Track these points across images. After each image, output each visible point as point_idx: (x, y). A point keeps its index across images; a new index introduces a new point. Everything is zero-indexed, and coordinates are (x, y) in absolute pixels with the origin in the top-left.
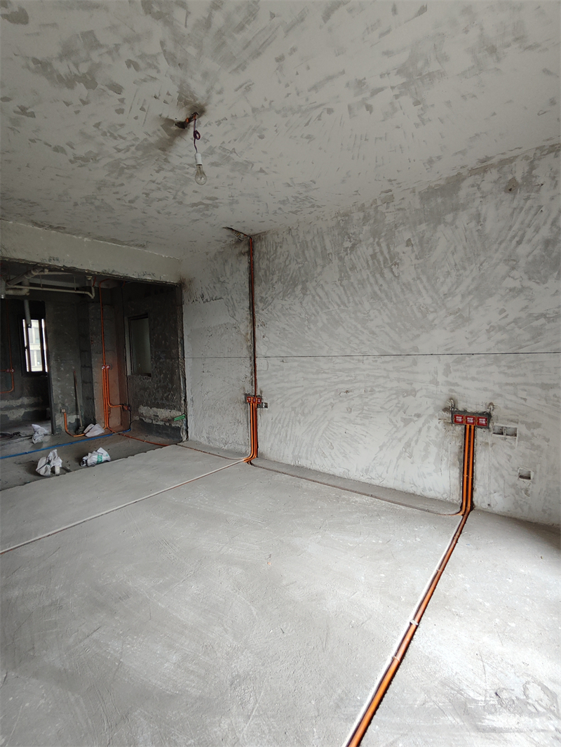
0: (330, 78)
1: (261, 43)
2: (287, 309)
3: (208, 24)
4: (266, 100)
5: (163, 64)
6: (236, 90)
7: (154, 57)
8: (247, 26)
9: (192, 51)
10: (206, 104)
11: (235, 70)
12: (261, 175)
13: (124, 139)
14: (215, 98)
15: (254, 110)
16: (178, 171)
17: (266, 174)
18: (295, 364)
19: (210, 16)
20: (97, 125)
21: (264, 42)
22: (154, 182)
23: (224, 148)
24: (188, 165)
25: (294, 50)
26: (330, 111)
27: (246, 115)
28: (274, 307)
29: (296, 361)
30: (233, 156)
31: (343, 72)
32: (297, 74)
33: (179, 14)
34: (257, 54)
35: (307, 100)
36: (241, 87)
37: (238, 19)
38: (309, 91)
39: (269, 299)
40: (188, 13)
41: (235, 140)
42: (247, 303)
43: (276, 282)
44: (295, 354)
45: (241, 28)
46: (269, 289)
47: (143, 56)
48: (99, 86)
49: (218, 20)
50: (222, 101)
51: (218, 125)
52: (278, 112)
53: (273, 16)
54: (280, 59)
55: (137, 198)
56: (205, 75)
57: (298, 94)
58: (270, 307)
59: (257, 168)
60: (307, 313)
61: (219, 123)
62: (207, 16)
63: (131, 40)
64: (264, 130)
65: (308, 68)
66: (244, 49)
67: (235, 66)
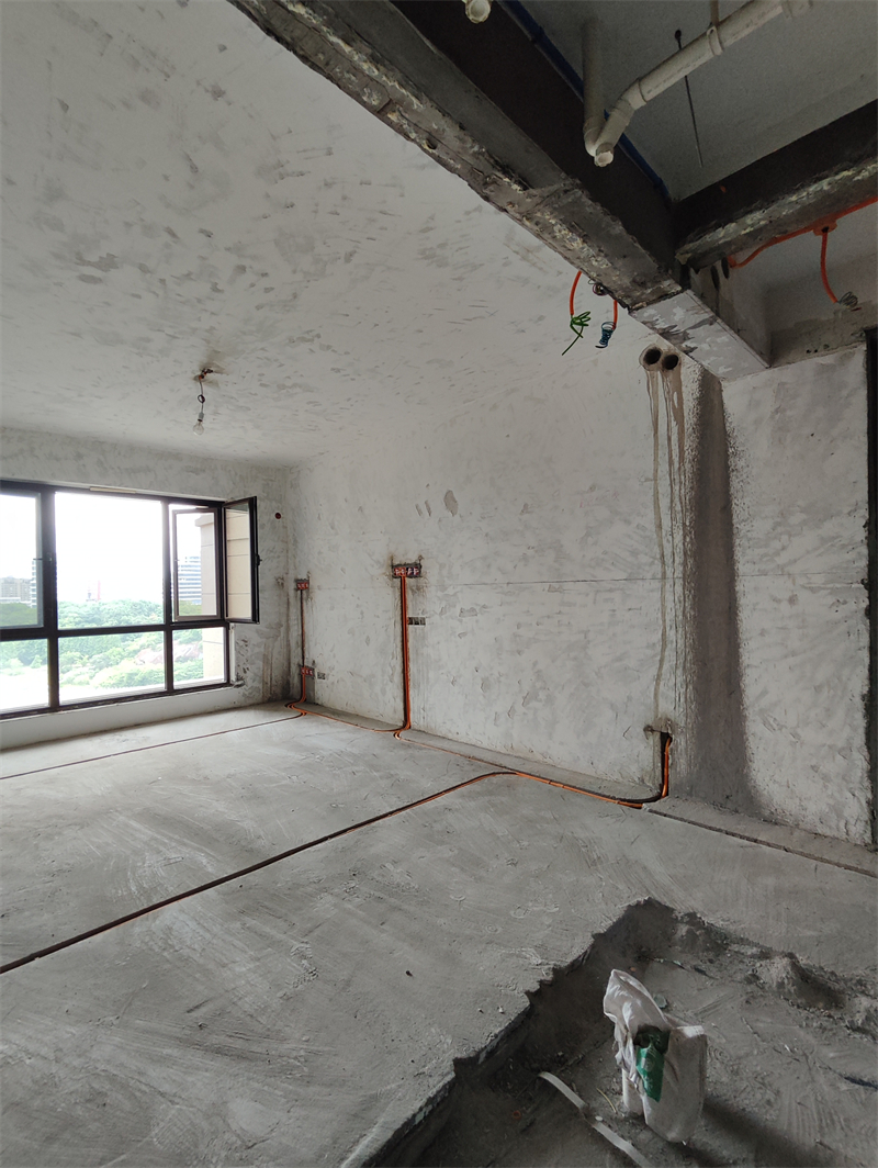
20: (282, 365)
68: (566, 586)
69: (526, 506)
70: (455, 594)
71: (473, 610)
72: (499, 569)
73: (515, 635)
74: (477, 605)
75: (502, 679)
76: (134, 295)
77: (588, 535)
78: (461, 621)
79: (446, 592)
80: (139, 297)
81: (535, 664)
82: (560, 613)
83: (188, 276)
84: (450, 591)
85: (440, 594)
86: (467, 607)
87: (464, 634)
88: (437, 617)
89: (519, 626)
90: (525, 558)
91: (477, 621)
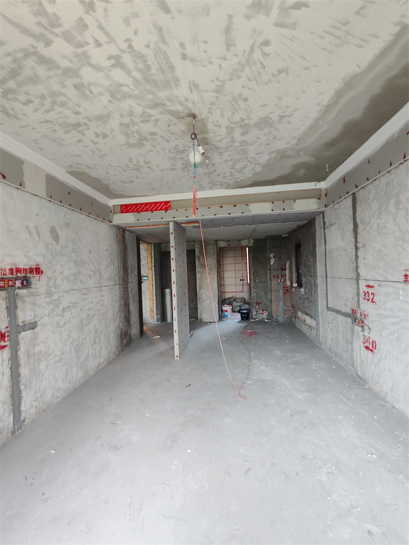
0: (228, 30)
1: (165, 62)
2: (382, 228)
3: (136, 82)
4: (213, 81)
5: (152, 112)
6: (191, 92)
7: (144, 112)
8: (148, 63)
9: (150, 96)
10: (190, 111)
11: (176, 85)
12: (286, 119)
13: (186, 150)
14: (190, 104)
15: (216, 91)
16: (231, 149)
17: (290, 116)
18: (391, 290)
19: (133, 77)
21: (166, 60)
22: (227, 161)
23: (235, 122)
24: (230, 142)
25: (182, 45)
26: (266, 43)
27: (217, 98)
28: (371, 227)
29: (391, 286)
30: (246, 122)
31: (230, 17)
32: (205, 52)
33: (125, 89)
34: (172, 68)
35: (237, 56)
36: (191, 89)
37: (141, 65)
38: (228, 50)
39: (368, 219)
40: (127, 86)
41: (233, 114)
42: (351, 226)
43: (372, 201)
44: (390, 278)
45: (148, 67)
46: (367, 209)
47: (142, 115)
48: (149, 137)
49: (137, 75)
50: (194, 103)
51: (212, 114)
52: (231, 79)
53: (148, 46)
54: (184, 57)
55: (231, 172)
56: (169, 100)
57: (225, 59)
58: (368, 228)
59: (275, 117)
60: (400, 230)
61: (210, 112)
62: (132, 79)
63: (131, 114)
64: (241, 95)
65: (206, 42)
66: (163, 72)
67: (173, 84)
68: (103, 288)
69: (90, 250)
70: (59, 299)
71: (69, 307)
72: (81, 281)
73: (88, 315)
74: (71, 303)
75: (84, 342)
76: (259, 153)
77: (106, 268)
78: (63, 316)
79: (53, 298)
80: (256, 154)
81: (95, 326)
82: (101, 300)
83: (245, 168)
84: (55, 297)
85: (48, 300)
86: (66, 306)
87: (65, 324)
88: (46, 318)
89: (89, 310)
90: (90, 276)
91: (72, 313)
